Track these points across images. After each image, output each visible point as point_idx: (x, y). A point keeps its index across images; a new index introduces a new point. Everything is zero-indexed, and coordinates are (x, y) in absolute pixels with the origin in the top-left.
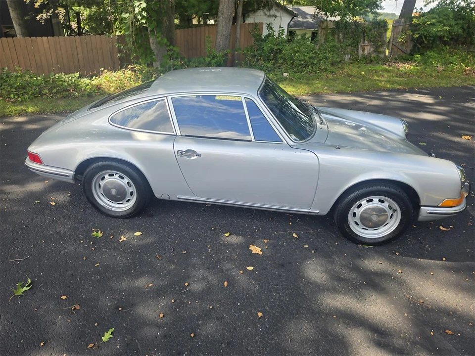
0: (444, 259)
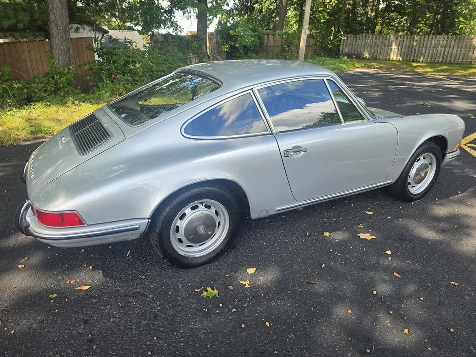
0: (459, 192)
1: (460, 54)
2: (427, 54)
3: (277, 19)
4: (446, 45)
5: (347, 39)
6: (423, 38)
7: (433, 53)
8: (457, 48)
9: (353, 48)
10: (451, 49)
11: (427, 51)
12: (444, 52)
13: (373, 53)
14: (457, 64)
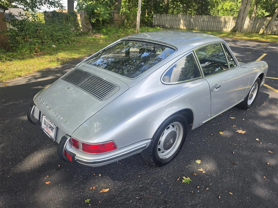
0: (264, 102)
1: (215, 26)
2: (199, 25)
3: (117, 3)
4: (208, 21)
5: (156, 16)
6: (196, 16)
7: (202, 25)
8: (214, 22)
9: (160, 22)
10: (210, 23)
11: (199, 24)
12: (207, 25)
13: (171, 25)
14: (214, 31)
